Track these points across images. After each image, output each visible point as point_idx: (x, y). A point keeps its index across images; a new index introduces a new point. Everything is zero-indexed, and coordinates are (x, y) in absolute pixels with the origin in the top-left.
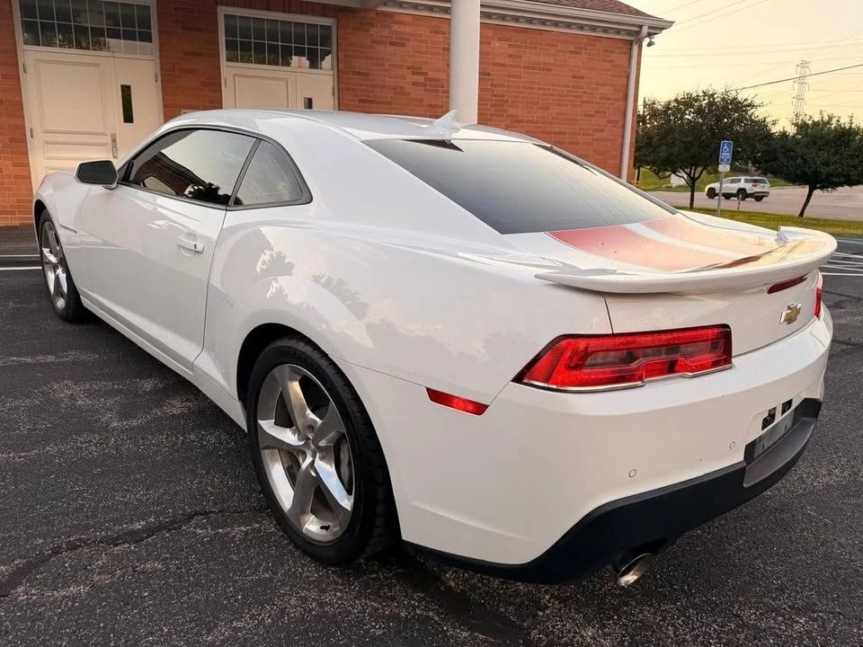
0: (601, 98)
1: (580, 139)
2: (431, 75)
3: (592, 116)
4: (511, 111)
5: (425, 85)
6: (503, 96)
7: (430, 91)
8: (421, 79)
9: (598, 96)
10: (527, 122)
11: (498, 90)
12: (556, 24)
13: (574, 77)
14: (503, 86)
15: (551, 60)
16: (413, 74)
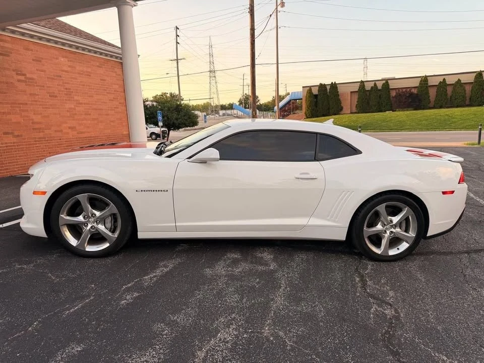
0: (115, 91)
1: (110, 112)
2: (28, 76)
3: (112, 100)
4: (76, 98)
5: (26, 82)
6: (70, 89)
7: (30, 85)
8: (22, 78)
9: (113, 90)
10: (85, 104)
11: (67, 86)
12: (90, 51)
13: (101, 80)
14: (68, 83)
15: (89, 70)
16: (17, 74)
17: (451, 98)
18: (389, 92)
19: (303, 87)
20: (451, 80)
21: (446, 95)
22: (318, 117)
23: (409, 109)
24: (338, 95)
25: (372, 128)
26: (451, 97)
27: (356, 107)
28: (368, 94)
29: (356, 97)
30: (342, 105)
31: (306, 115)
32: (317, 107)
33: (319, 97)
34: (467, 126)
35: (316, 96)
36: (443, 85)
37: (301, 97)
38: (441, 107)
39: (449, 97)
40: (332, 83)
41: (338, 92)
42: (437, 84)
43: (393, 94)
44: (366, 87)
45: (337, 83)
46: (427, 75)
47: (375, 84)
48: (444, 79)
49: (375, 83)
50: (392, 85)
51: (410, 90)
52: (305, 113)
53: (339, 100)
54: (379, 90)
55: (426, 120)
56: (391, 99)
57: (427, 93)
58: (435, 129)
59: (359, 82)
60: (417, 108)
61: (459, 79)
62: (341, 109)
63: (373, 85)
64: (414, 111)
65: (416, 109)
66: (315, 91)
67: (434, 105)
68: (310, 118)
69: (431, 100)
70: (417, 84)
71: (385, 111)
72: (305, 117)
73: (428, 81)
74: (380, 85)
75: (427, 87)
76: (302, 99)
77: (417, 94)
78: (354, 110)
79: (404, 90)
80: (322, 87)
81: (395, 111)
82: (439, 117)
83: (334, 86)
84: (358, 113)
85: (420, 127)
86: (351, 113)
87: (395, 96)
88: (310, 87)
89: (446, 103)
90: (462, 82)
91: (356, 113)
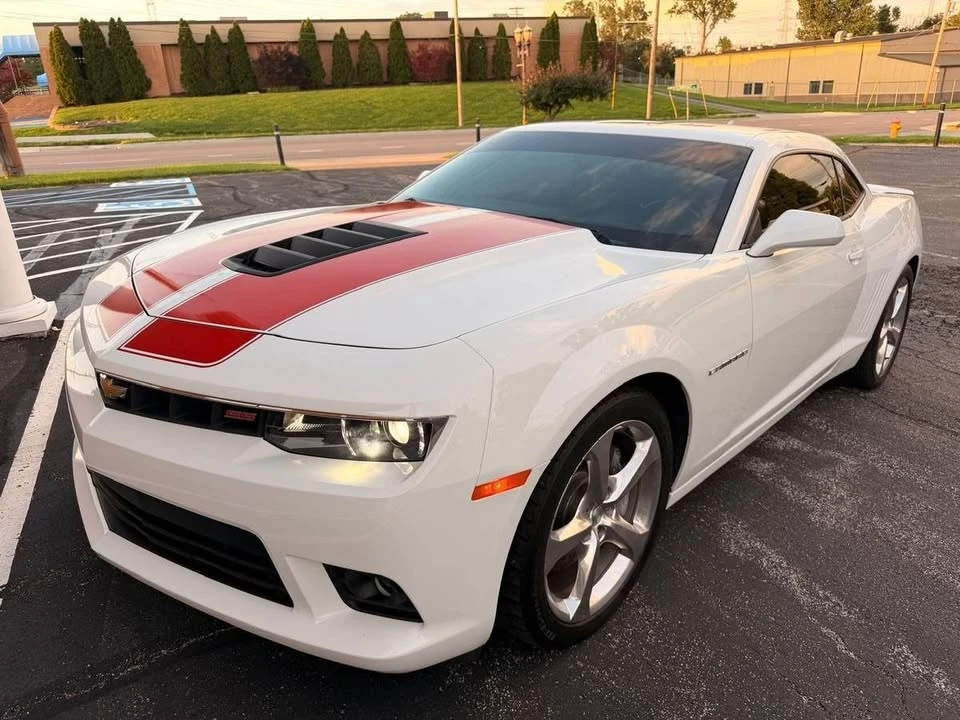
17: (358, 68)
18: (245, 49)
19: (35, 25)
20: (354, 33)
21: (350, 61)
22: (94, 103)
23: (292, 88)
24: (135, 52)
25: (236, 128)
26: (358, 65)
27: (182, 80)
28: (202, 52)
29: (176, 59)
30: (148, 75)
31: (62, 99)
32: (85, 77)
33: (86, 52)
34: (400, 122)
35: (77, 50)
36: (340, 41)
37: (36, 51)
38: (345, 86)
39: (354, 65)
40: (112, 20)
41: (132, 44)
42: (331, 38)
43: (254, 54)
44: (194, 36)
45: (123, 20)
46: (311, 19)
47: (213, 31)
48: (342, 30)
49: (213, 27)
50: (251, 34)
51: (287, 49)
52: (58, 93)
53: (138, 63)
54: (226, 44)
55: (333, 111)
56: (253, 65)
57: (318, 56)
58: (354, 128)
59: (176, 23)
60: (305, 86)
61: (366, 32)
62: (148, 84)
63: (210, 33)
64: (302, 93)
65: (303, 88)
66: (73, 37)
67: (333, 81)
68: (73, 105)
69: (326, 71)
70: (296, 37)
71: (245, 92)
72: (60, 103)
73: (314, 32)
74: (223, 32)
75: (314, 43)
76: (38, 56)
77: (299, 58)
78: (178, 88)
79: (275, 47)
80: (88, 28)
81: (265, 91)
82: (350, 106)
83: (118, 28)
84: (189, 95)
85: (325, 125)
86: (173, 95)
87: (259, 60)
88: (57, 26)
89: (352, 79)
90: (372, 37)
91: (182, 95)
